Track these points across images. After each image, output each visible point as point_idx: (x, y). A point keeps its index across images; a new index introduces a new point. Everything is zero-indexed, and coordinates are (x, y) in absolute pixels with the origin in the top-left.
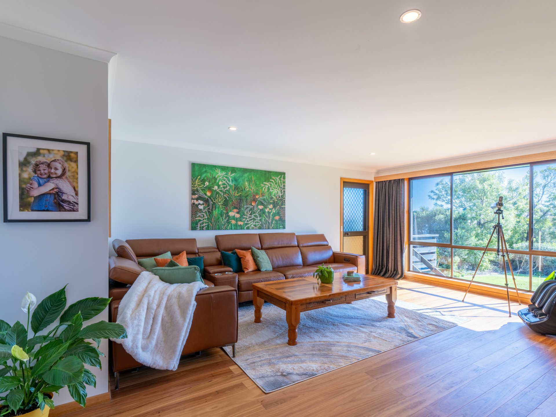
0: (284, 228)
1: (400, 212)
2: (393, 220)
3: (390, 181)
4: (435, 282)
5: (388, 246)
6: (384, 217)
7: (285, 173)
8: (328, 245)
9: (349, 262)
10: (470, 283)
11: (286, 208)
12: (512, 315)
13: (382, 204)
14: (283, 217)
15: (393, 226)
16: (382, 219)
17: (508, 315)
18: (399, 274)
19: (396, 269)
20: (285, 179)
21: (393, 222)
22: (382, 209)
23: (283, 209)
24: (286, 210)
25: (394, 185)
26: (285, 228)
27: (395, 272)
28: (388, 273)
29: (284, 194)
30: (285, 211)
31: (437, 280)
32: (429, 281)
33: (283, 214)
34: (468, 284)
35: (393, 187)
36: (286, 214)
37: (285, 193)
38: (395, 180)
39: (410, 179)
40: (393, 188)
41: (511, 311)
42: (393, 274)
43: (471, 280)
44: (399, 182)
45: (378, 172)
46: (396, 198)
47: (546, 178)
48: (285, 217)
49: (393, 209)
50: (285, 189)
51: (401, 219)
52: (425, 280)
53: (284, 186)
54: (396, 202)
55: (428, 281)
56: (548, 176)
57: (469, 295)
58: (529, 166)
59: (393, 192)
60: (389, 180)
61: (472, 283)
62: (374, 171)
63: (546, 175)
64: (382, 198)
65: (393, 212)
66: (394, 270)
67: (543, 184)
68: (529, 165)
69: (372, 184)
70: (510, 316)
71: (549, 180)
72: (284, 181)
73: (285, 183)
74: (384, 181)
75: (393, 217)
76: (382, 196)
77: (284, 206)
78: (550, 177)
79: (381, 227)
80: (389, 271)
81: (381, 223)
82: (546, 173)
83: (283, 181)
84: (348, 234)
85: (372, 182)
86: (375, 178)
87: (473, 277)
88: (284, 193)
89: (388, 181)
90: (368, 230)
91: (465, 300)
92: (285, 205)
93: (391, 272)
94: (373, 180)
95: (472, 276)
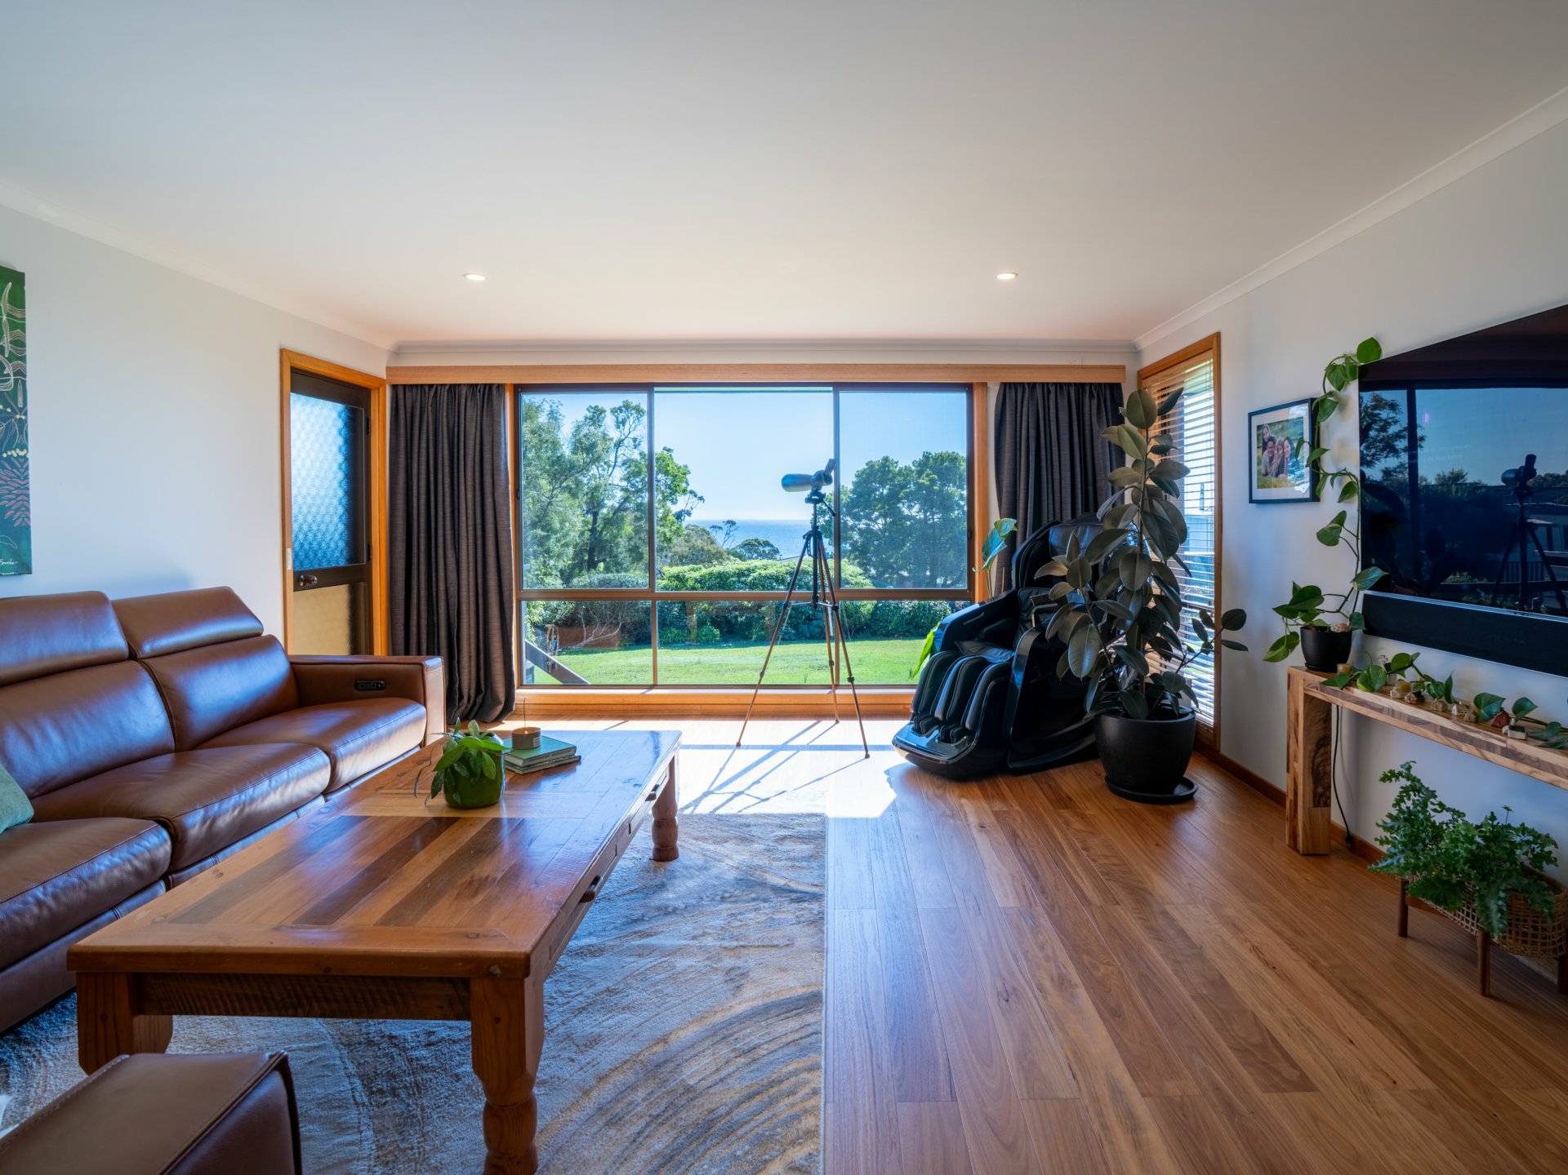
0: (24, 568)
1: (496, 494)
2: (471, 522)
3: (453, 388)
4: (615, 707)
5: (454, 611)
6: (433, 511)
7: (22, 275)
8: (259, 635)
9: (381, 692)
10: (753, 691)
11: (31, 463)
12: (869, 752)
13: (423, 467)
14: (17, 510)
15: (471, 541)
16: (423, 520)
17: (864, 753)
18: (500, 703)
19: (483, 689)
20: (22, 306)
21: (471, 528)
22: (423, 483)
23: (13, 466)
24: (31, 471)
25: (468, 404)
26: (30, 572)
27: (481, 697)
28: (459, 707)
29: (20, 387)
30: (26, 477)
31: (620, 700)
32: (596, 707)
33: (17, 495)
34: (748, 695)
35: (468, 408)
36: (32, 492)
37: (24, 383)
38: (473, 387)
39: (519, 389)
40: (468, 414)
41: (868, 744)
42: (475, 703)
43: (757, 683)
44: (487, 394)
45: (399, 351)
46: (478, 447)
47: (621, 427)
48: (28, 510)
49: (470, 483)
50: (23, 359)
51: (498, 519)
52: (583, 708)
53: (20, 343)
54: (477, 461)
55: (591, 707)
56: (623, 422)
57: (754, 726)
58: (830, 391)
59: (468, 424)
60: (451, 385)
61: (760, 691)
62: (388, 344)
63: (620, 420)
64: (424, 445)
65: (470, 496)
66: (478, 691)
67: (616, 439)
68: (831, 389)
69: (381, 390)
70: (867, 756)
71: (626, 431)
72: (19, 315)
73: (23, 327)
74: (431, 386)
75: (470, 511)
76: (424, 437)
77: (22, 454)
78: (627, 425)
79: (423, 548)
80: (461, 697)
81: (423, 535)
82: (621, 416)
83: (8, 315)
84: (307, 581)
85: (381, 382)
86: (388, 369)
87: (762, 674)
88: (16, 381)
89: (447, 388)
90: (369, 559)
91: (742, 743)
92: (24, 447)
93: (469, 700)
94: (383, 375)
95: (759, 672)
